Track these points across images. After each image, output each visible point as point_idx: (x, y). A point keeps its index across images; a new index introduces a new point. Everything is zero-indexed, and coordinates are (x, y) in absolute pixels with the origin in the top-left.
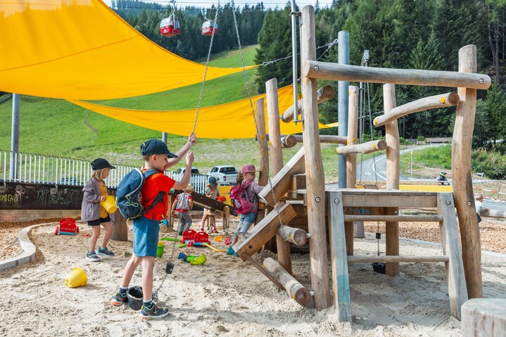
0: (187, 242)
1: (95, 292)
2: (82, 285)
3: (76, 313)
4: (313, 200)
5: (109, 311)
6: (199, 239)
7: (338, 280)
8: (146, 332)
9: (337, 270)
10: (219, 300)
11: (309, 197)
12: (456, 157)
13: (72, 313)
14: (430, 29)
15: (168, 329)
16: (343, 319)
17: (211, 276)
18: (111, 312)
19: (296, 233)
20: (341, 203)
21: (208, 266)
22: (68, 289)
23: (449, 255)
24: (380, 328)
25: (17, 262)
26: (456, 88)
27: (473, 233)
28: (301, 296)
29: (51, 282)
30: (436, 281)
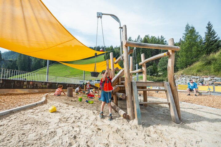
0: (89, 97)
1: (58, 114)
2: (55, 112)
3: (47, 123)
4: (127, 84)
5: (60, 122)
6: (92, 96)
7: (137, 111)
8: (71, 132)
9: (136, 107)
10: (97, 116)
11: (126, 83)
12: (170, 71)
13: (46, 124)
14: (140, 51)
15: (80, 130)
16: (139, 124)
17: (95, 107)
18: (61, 123)
19: (122, 95)
20: (136, 85)
21: (94, 104)
22: (50, 113)
23: (170, 101)
24: (151, 126)
25: (37, 104)
26: (168, 50)
27: (176, 95)
28: (125, 116)
29: (45, 111)
30: (157, 108)
